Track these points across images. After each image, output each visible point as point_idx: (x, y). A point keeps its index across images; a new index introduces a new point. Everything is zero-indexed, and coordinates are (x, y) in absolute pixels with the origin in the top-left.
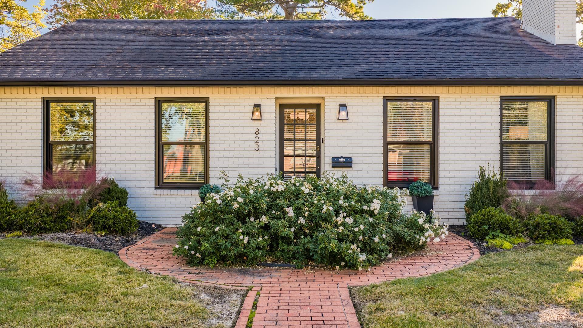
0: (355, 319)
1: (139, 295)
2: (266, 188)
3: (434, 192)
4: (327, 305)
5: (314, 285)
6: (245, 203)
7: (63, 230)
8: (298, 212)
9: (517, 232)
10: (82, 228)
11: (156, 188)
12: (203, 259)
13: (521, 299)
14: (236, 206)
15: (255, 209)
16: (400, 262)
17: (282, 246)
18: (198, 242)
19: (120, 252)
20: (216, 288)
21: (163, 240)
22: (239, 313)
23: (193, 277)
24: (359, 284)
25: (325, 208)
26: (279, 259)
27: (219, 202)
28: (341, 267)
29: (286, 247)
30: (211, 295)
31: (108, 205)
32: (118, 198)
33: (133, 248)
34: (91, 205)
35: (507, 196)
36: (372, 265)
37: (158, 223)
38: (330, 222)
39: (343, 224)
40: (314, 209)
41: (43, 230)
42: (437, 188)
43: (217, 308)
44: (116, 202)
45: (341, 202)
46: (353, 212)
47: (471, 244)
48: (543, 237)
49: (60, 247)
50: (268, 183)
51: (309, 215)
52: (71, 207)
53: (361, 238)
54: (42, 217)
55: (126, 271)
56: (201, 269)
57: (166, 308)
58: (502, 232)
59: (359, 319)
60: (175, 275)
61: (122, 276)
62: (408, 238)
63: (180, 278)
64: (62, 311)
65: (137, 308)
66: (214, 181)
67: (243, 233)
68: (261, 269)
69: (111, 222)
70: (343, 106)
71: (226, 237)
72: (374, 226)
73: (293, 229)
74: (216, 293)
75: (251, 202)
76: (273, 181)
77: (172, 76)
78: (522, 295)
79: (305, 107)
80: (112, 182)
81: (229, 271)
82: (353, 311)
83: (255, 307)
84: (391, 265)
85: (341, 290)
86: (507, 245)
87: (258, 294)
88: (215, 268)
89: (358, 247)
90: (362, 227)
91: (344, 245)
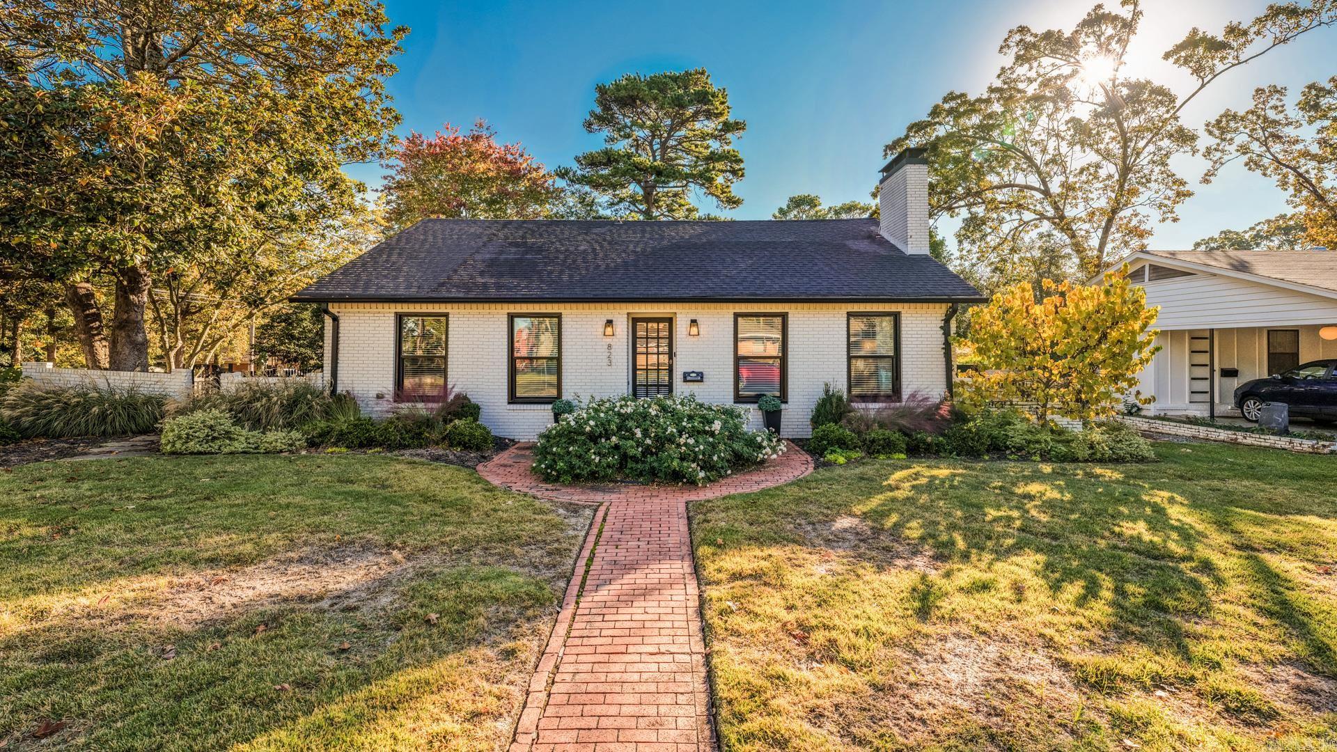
0: (687, 529)
1: (507, 511)
2: (616, 409)
3: (783, 406)
4: (665, 518)
5: (656, 501)
6: (597, 426)
7: (421, 447)
8: (646, 433)
9: (855, 447)
10: (437, 444)
11: (509, 403)
12: (558, 477)
13: (825, 511)
14: (588, 429)
15: (606, 430)
16: (739, 477)
17: (630, 464)
18: (554, 461)
19: (477, 468)
20: (571, 504)
21: (517, 456)
22: (591, 525)
23: (550, 493)
24: (696, 499)
25: (669, 430)
26: (628, 476)
27: (573, 423)
28: (684, 483)
29: (634, 465)
30: (567, 510)
31: (463, 422)
32: (472, 414)
33: (490, 465)
34: (446, 421)
35: (850, 412)
36: (711, 481)
37: (512, 438)
38: (673, 443)
39: (686, 444)
40: (659, 430)
41: (402, 446)
42: (786, 402)
43: (573, 521)
44: (471, 418)
45: (684, 424)
46: (695, 433)
47: (810, 459)
48: (878, 452)
49: (423, 464)
50: (618, 404)
51: (656, 436)
52: (428, 423)
53: (701, 457)
54: (401, 434)
55: (490, 489)
56: (557, 485)
57: (530, 521)
58: (840, 447)
59: (690, 529)
60: (534, 492)
61: (488, 494)
62: (746, 455)
63: (539, 494)
64: (445, 523)
65: (506, 522)
66: (567, 396)
67: (595, 453)
68: (611, 485)
69: (467, 438)
70: (694, 322)
71: (580, 457)
72: (713, 446)
73: (640, 449)
74: (571, 508)
75: (602, 424)
76: (623, 403)
77: (524, 292)
78: (828, 508)
79: (658, 320)
80: (465, 398)
81: (582, 487)
82: (686, 522)
83: (604, 520)
84: (729, 480)
85: (679, 505)
86: (842, 460)
87: (608, 509)
88: (570, 485)
89: (698, 465)
90: (702, 447)
91: (685, 464)
